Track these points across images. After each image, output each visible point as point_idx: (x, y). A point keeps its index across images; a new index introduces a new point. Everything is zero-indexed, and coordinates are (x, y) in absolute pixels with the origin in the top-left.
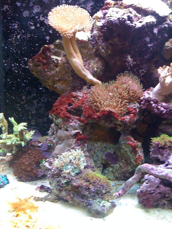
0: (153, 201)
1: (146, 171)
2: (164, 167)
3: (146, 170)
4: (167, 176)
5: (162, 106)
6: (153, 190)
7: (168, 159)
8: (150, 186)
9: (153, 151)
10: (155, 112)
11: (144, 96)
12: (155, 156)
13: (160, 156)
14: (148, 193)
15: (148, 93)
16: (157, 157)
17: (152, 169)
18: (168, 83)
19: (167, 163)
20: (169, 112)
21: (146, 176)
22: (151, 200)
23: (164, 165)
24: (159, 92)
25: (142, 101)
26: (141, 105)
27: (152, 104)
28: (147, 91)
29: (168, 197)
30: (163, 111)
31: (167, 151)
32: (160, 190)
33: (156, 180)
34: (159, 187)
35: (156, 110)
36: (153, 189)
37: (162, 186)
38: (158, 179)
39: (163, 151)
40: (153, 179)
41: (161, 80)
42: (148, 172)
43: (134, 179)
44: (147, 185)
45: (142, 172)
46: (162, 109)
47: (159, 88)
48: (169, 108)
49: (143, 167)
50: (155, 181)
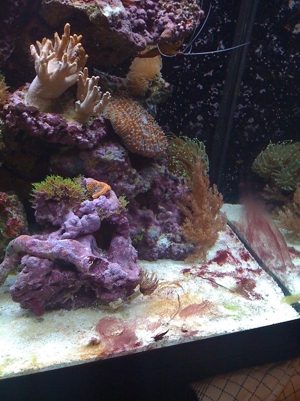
0: (43, 302)
1: (23, 250)
2: (58, 237)
3: (22, 248)
4: (61, 253)
5: (45, 121)
6: (40, 283)
7: (65, 220)
8: (32, 277)
9: (38, 208)
10: (35, 134)
11: (12, 102)
12: (44, 217)
13: (51, 217)
14: (31, 289)
15: (20, 96)
16: (47, 219)
17: (34, 244)
18: (51, 74)
19: (63, 228)
20: (59, 131)
21: (24, 259)
22: (40, 300)
23: (58, 232)
24: (38, 92)
25: (7, 112)
26: (7, 121)
27: (27, 117)
28: (18, 92)
29: (73, 288)
30: (48, 129)
31: (61, 206)
32: (53, 279)
33: (42, 264)
34: (52, 274)
35: (35, 128)
36: (39, 280)
37: (57, 271)
38: (46, 260)
39: (55, 207)
40: (36, 262)
41: (38, 68)
42: (26, 250)
43: (4, 267)
44: (27, 274)
45: (17, 252)
46: (46, 126)
47: (37, 85)
48: (59, 123)
49: (16, 243)
50: (40, 265)
